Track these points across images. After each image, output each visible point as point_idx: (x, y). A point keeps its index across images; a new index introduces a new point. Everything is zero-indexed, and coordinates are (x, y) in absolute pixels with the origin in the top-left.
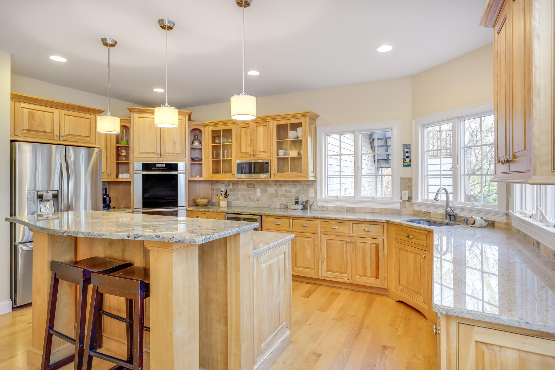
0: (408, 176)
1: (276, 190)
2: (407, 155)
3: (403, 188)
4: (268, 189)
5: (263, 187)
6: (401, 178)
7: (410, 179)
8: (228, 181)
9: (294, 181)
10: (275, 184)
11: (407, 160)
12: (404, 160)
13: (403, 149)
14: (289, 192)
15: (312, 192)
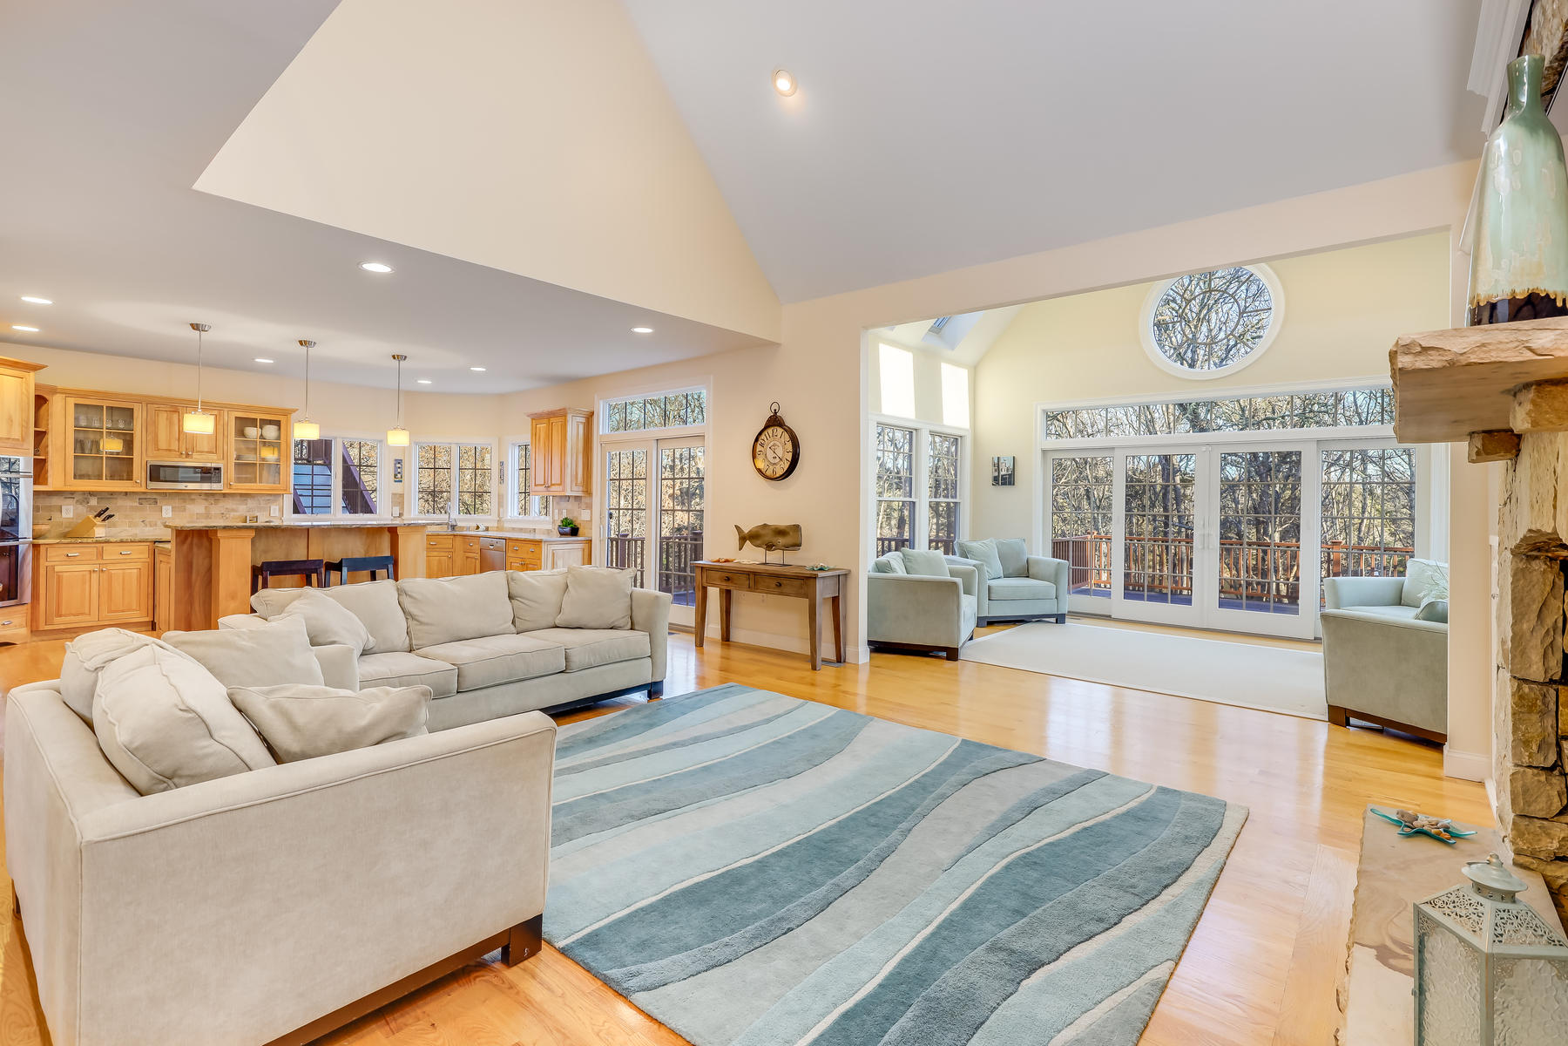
0: (399, 491)
1: (206, 507)
2: (399, 470)
3: (394, 504)
4: (188, 506)
5: (177, 503)
6: (393, 494)
7: (402, 496)
8: (84, 493)
9: (241, 495)
10: (206, 500)
11: (399, 476)
12: (395, 476)
13: (395, 464)
14: (233, 510)
15: (275, 509)
